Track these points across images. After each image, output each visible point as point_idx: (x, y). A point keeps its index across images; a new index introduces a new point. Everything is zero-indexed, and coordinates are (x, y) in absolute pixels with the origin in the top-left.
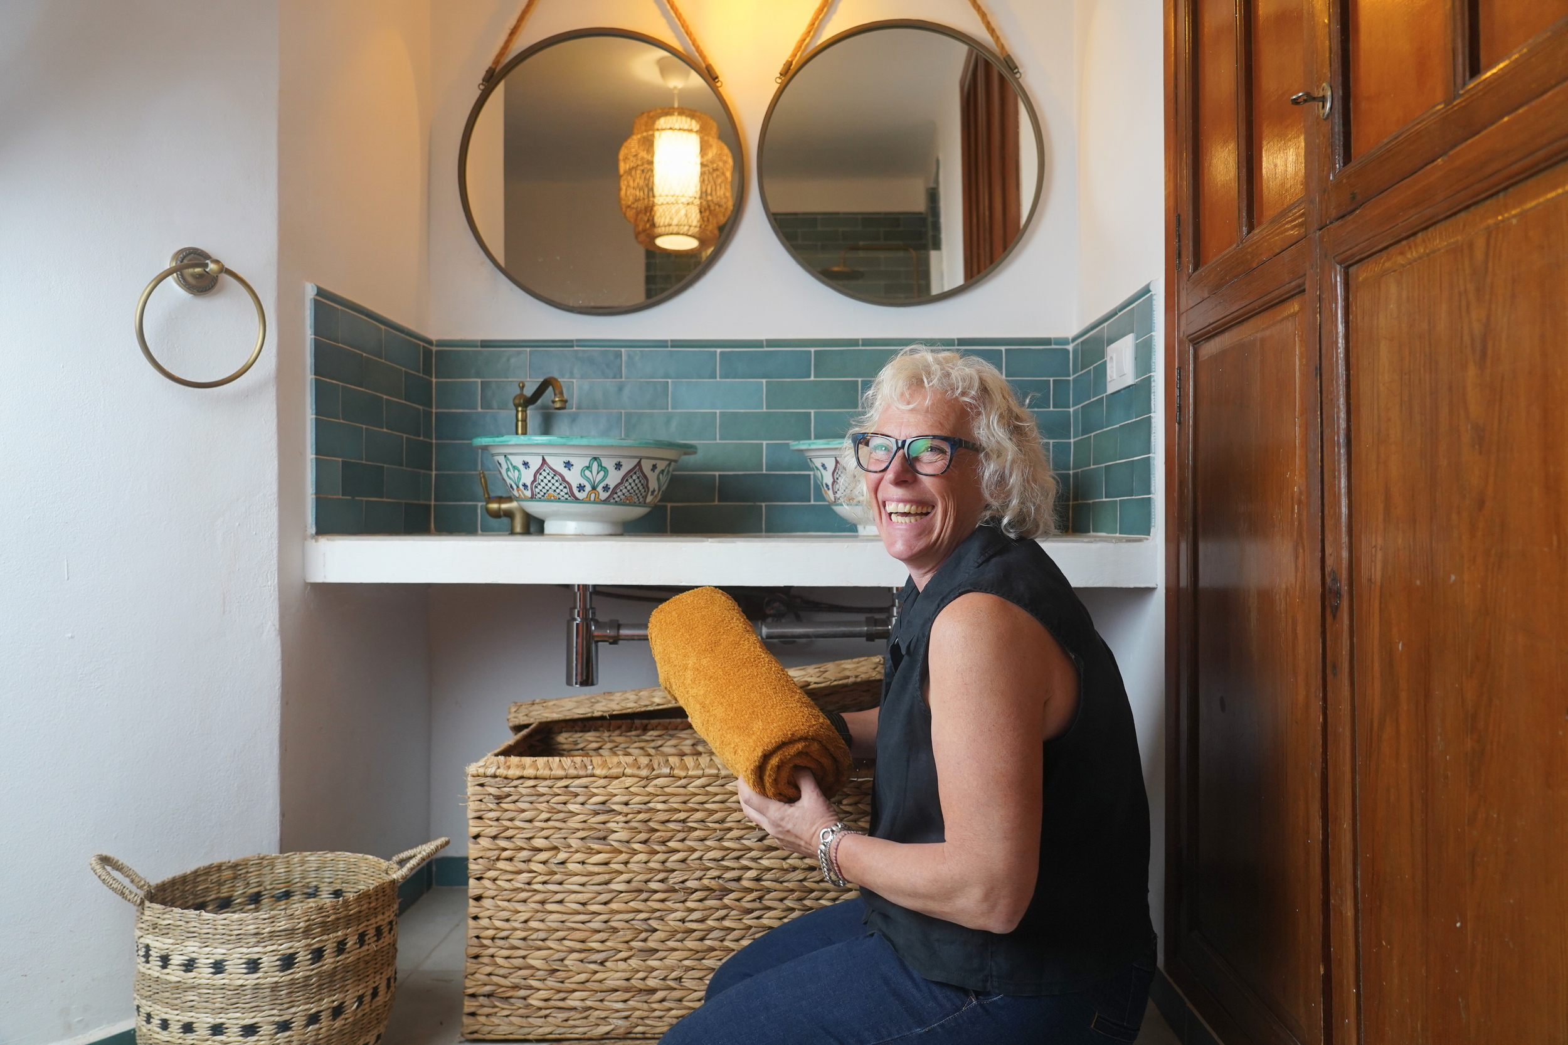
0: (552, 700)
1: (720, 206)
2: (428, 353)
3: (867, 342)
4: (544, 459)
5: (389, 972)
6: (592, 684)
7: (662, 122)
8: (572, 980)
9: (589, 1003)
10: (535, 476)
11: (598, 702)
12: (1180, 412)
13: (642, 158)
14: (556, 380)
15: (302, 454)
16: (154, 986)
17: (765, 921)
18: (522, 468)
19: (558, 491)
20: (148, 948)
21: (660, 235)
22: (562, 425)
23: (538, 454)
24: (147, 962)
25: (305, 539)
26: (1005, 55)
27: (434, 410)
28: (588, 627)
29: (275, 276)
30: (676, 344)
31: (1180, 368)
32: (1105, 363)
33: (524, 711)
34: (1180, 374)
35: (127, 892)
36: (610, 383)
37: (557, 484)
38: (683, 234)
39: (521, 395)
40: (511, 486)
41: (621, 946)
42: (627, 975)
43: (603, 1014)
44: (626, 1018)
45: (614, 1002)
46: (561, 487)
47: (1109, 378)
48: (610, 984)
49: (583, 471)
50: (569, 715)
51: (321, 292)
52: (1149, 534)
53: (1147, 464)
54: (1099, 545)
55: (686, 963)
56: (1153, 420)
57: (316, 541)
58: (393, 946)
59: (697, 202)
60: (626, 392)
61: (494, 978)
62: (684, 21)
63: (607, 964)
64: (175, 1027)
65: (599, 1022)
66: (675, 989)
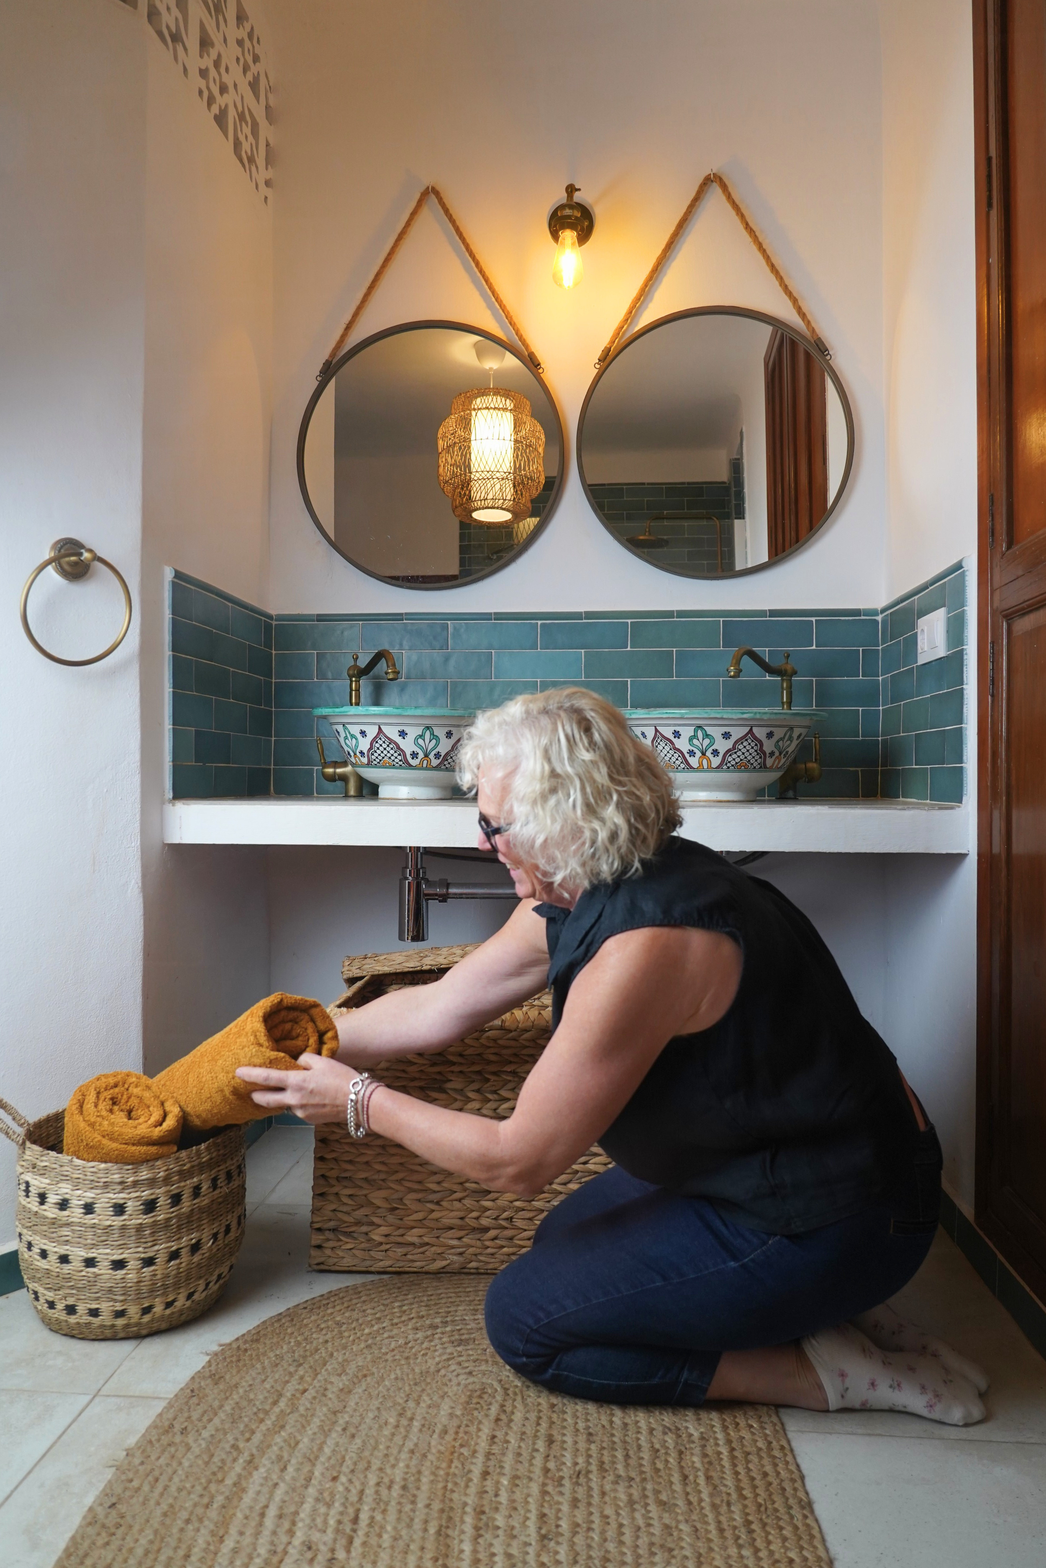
0: (384, 954)
1: (531, 478)
2: (268, 627)
3: (682, 614)
4: (380, 728)
5: (238, 1211)
6: (423, 940)
7: (478, 402)
8: (411, 1218)
9: (426, 1239)
10: (371, 744)
11: (426, 956)
12: (993, 685)
13: (460, 436)
14: (388, 651)
15: (161, 724)
16: (33, 1218)
17: (591, 1166)
18: (359, 736)
19: (393, 758)
20: (28, 1184)
21: (476, 509)
22: (392, 694)
23: (374, 724)
24: (27, 1196)
25: (163, 803)
26: (815, 338)
27: (273, 681)
28: (419, 886)
29: (139, 562)
30: (499, 616)
31: (993, 643)
32: (915, 636)
33: (356, 964)
34: (993, 648)
35: (11, 1133)
36: (437, 655)
37: (392, 752)
38: (498, 508)
39: (355, 666)
40: (349, 753)
41: (456, 1187)
42: (461, 1214)
43: (439, 1250)
44: (461, 1254)
45: (449, 1239)
46: (396, 755)
47: (919, 650)
48: (446, 1221)
49: (416, 739)
50: (399, 969)
51: (178, 575)
52: (960, 801)
53: (959, 735)
54: (912, 812)
55: (517, 1204)
56: (965, 692)
57: (173, 805)
58: (243, 1188)
59: (511, 477)
60: (452, 662)
61: (340, 1215)
62: (508, 312)
63: (443, 1203)
64: (53, 1258)
65: (435, 1257)
66: (507, 1228)
